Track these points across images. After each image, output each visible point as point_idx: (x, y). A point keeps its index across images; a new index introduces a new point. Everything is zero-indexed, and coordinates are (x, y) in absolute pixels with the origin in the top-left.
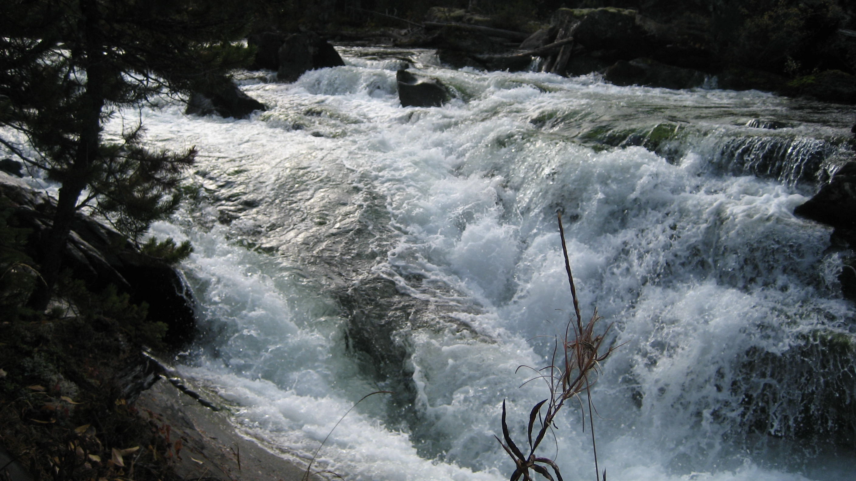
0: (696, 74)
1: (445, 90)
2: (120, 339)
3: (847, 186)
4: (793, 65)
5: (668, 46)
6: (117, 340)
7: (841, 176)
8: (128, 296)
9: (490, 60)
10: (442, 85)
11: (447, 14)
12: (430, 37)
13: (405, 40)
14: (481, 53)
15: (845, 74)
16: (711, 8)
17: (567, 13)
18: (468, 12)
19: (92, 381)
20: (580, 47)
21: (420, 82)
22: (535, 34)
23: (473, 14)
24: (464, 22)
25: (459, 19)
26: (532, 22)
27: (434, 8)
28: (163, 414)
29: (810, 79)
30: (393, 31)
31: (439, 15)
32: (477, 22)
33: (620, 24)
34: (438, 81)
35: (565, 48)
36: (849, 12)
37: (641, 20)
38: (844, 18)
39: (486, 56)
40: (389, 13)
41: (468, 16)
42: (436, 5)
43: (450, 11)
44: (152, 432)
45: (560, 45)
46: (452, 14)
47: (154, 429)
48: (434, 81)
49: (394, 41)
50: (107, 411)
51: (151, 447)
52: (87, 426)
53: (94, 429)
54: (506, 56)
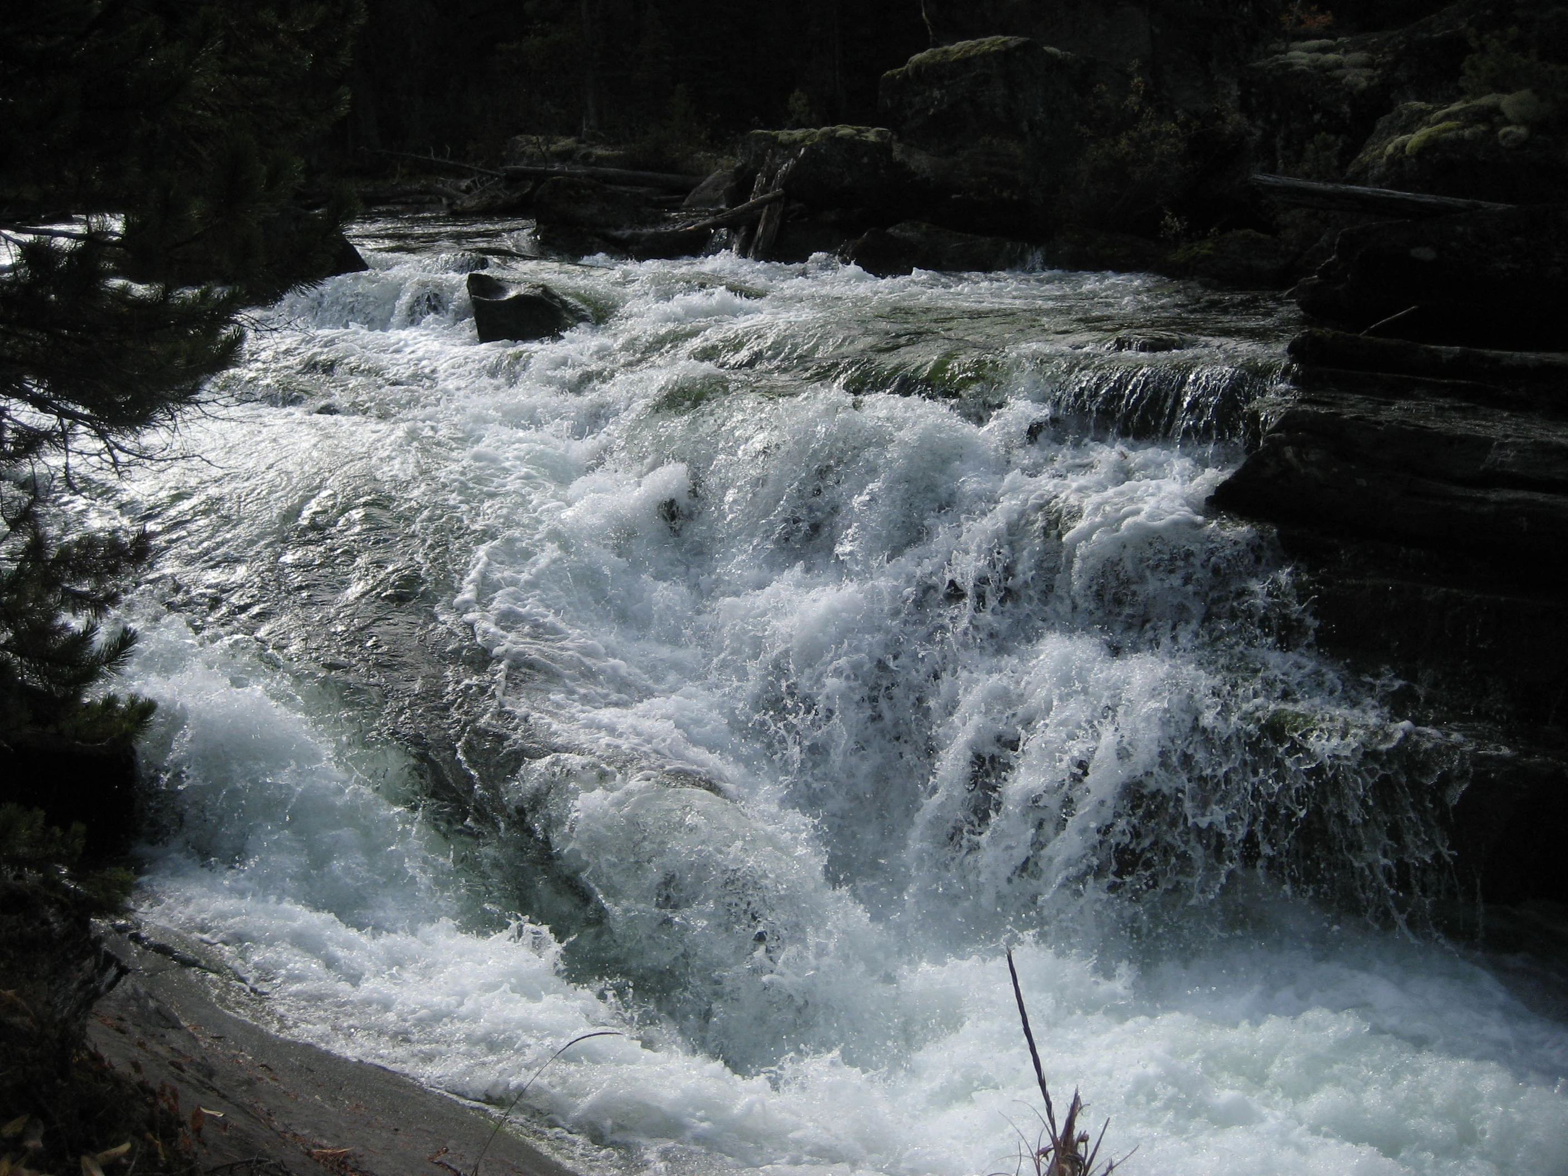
0: (1008, 245)
1: (559, 306)
2: (51, 919)
3: (1289, 452)
4: (1174, 223)
5: (954, 196)
6: (45, 922)
7: (1278, 435)
8: (42, 813)
9: (634, 240)
10: (554, 297)
11: (544, 148)
12: (517, 195)
13: (469, 202)
14: (618, 228)
15: (1262, 236)
16: (1025, 126)
17: (766, 138)
18: (584, 142)
19: (17, 1020)
20: (795, 206)
21: (512, 293)
22: (710, 179)
23: (592, 146)
24: (575, 162)
25: (565, 156)
26: (701, 155)
27: (518, 138)
28: (124, 1015)
29: (1205, 248)
30: (443, 183)
31: (529, 149)
32: (601, 160)
33: (865, 160)
34: (546, 290)
35: (769, 209)
36: (1259, 123)
37: (902, 152)
38: (1251, 134)
39: (626, 233)
40: (436, 155)
41: (584, 149)
42: (520, 131)
43: (549, 142)
44: (147, 1104)
45: (761, 205)
46: (553, 148)
47: (150, 1099)
48: (539, 291)
49: (449, 205)
50: (59, 1081)
51: (149, 1136)
52: (24, 1119)
53: (40, 1122)
54: (663, 229)
